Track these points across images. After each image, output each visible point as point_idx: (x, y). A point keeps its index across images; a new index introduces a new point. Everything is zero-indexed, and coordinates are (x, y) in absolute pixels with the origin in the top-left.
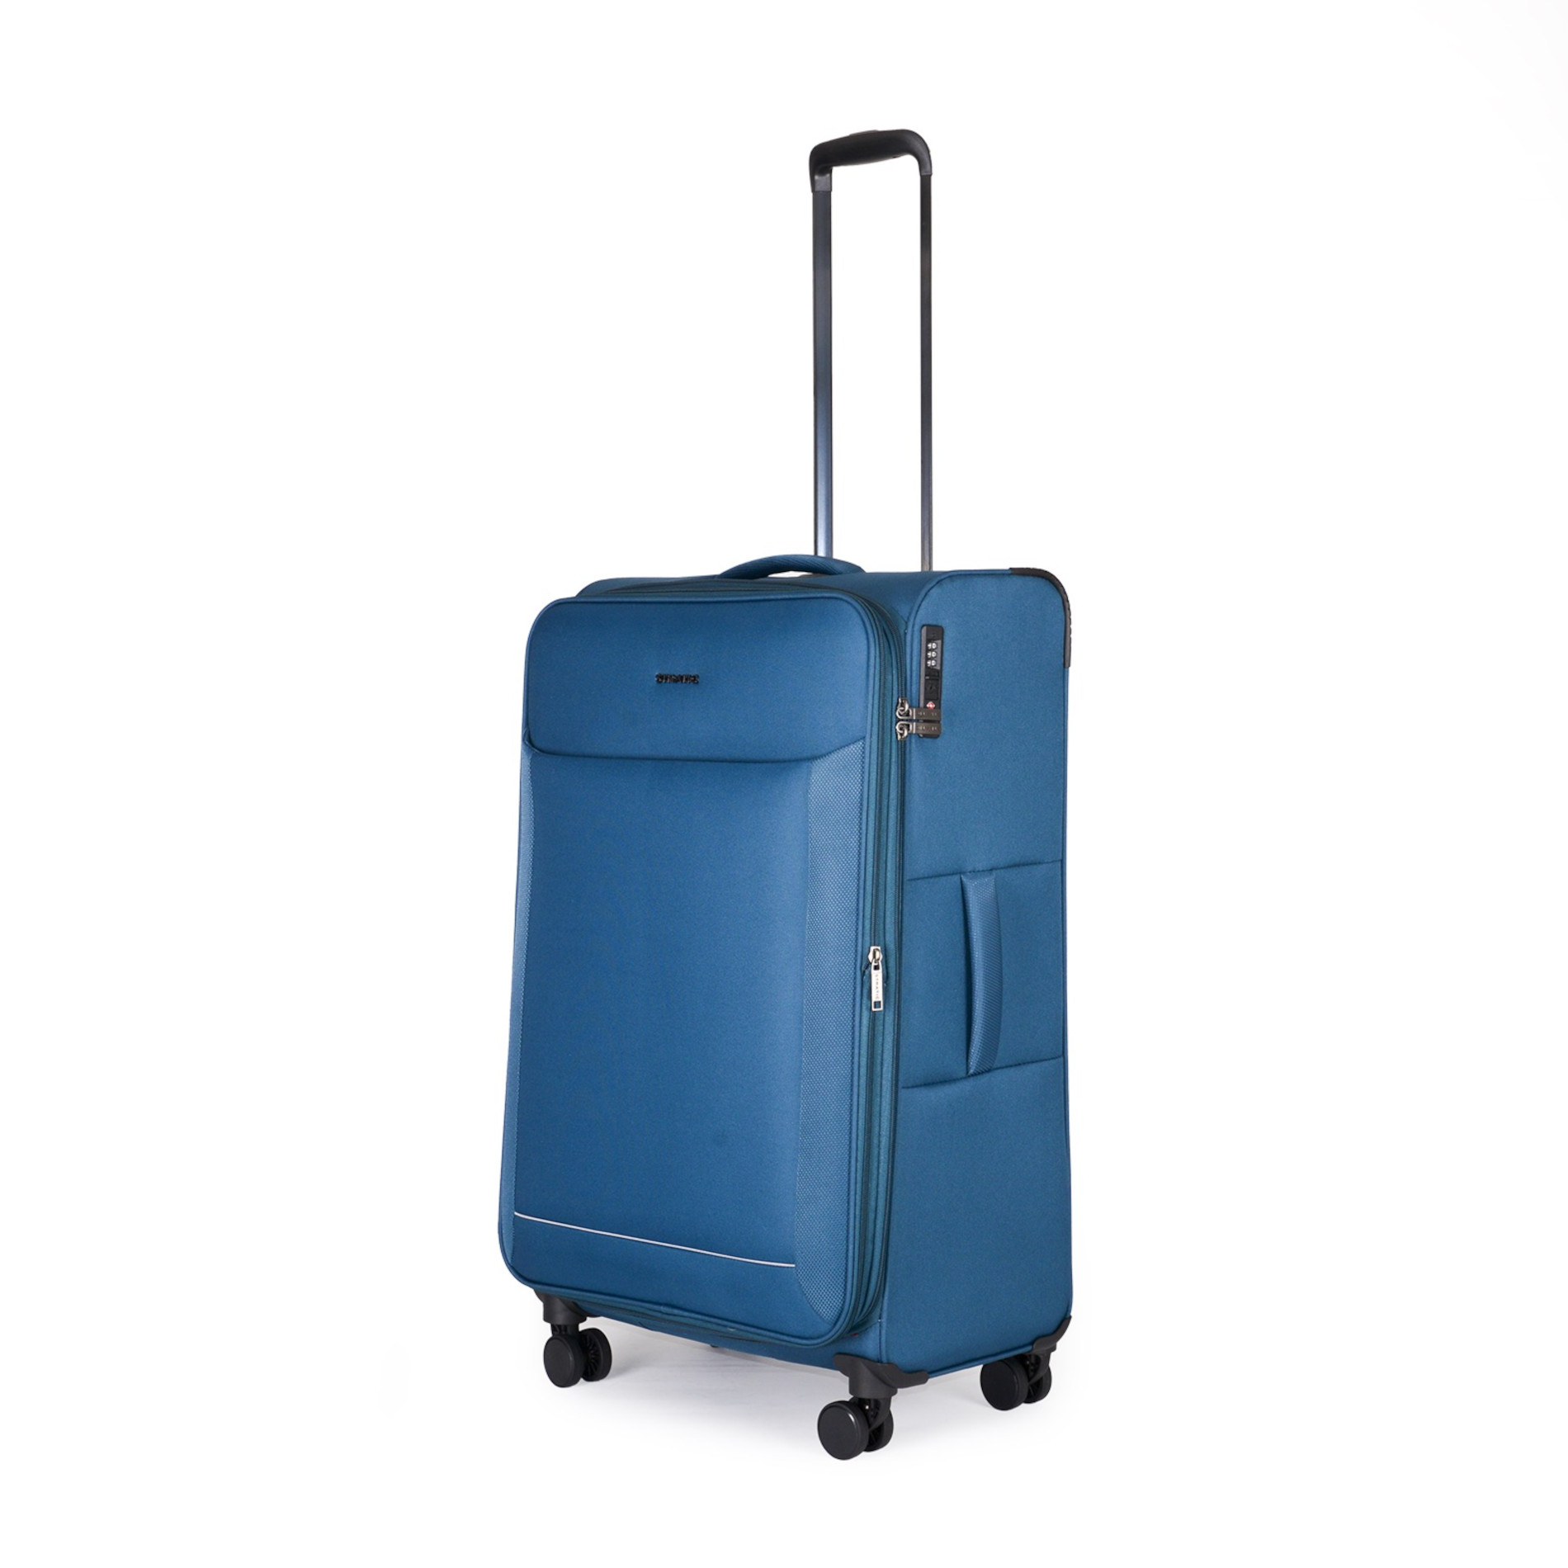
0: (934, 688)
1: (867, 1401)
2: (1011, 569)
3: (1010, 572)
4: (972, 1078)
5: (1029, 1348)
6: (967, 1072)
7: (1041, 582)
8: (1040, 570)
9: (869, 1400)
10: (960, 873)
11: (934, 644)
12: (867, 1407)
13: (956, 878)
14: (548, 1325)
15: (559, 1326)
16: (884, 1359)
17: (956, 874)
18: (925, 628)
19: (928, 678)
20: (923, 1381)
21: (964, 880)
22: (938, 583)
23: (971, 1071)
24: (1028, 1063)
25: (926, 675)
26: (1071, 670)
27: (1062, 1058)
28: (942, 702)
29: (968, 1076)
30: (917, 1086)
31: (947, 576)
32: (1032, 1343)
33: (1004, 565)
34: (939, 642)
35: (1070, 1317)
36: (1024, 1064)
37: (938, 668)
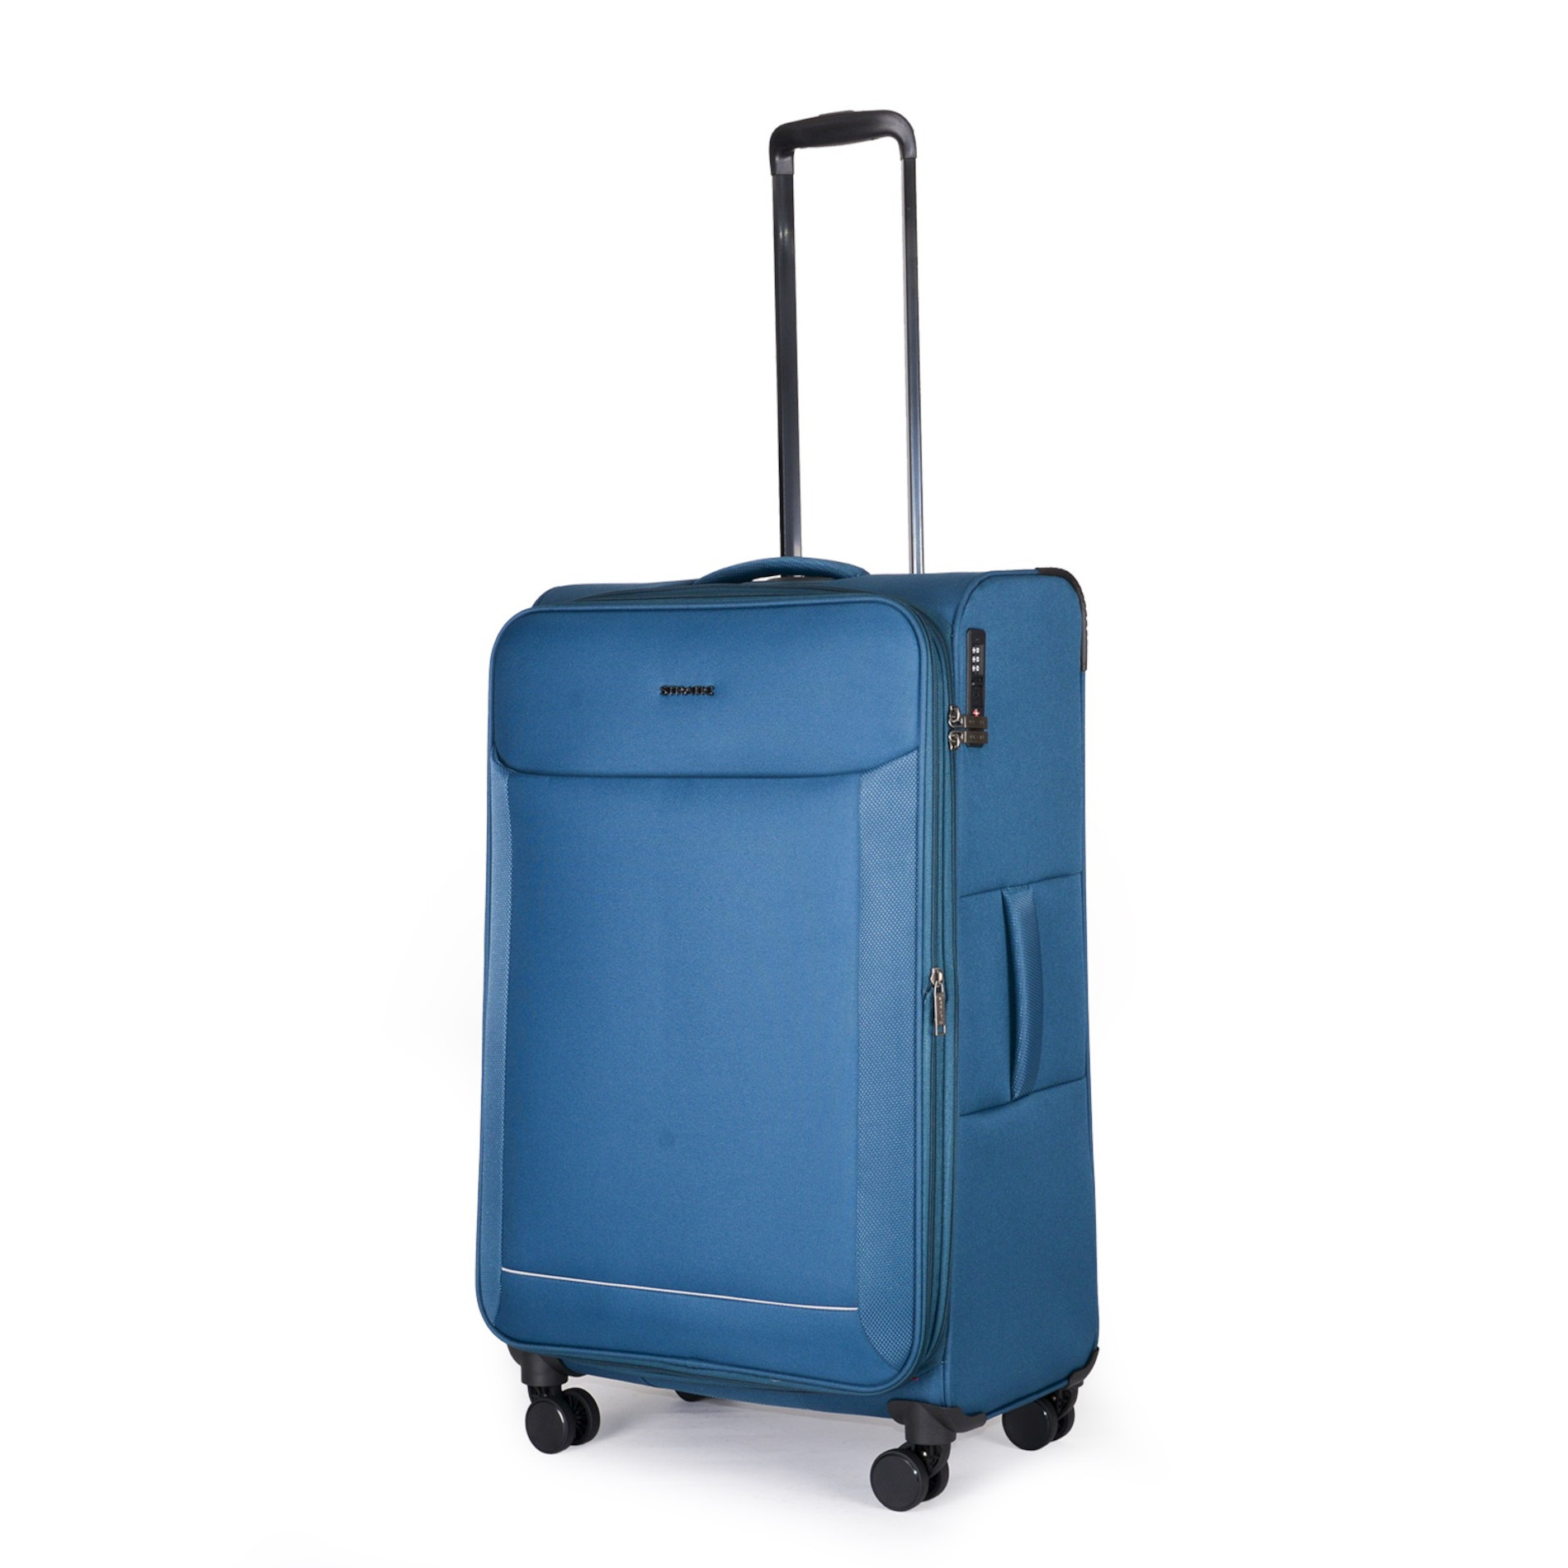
0: (978, 694)
1: (924, 1448)
2: (1037, 569)
3: (1037, 572)
4: (1016, 1102)
5: (1065, 1383)
6: (1012, 1095)
7: (1064, 582)
8: (1061, 570)
9: (928, 1447)
10: (1001, 888)
11: (978, 649)
12: (925, 1454)
13: (999, 892)
14: (525, 1387)
15: (540, 1388)
16: (949, 1403)
17: (996, 889)
18: (970, 632)
19: (973, 684)
20: (982, 1423)
21: (1005, 892)
22: (979, 584)
23: (1016, 1095)
24: (1060, 1084)
25: (972, 681)
26: (1087, 673)
27: (1085, 1079)
28: (985, 709)
29: (1014, 1100)
30: (972, 1113)
31: (986, 577)
32: (1068, 1378)
33: (1030, 565)
34: (982, 646)
35: (1098, 1349)
36: (1056, 1085)
37: (982, 673)
